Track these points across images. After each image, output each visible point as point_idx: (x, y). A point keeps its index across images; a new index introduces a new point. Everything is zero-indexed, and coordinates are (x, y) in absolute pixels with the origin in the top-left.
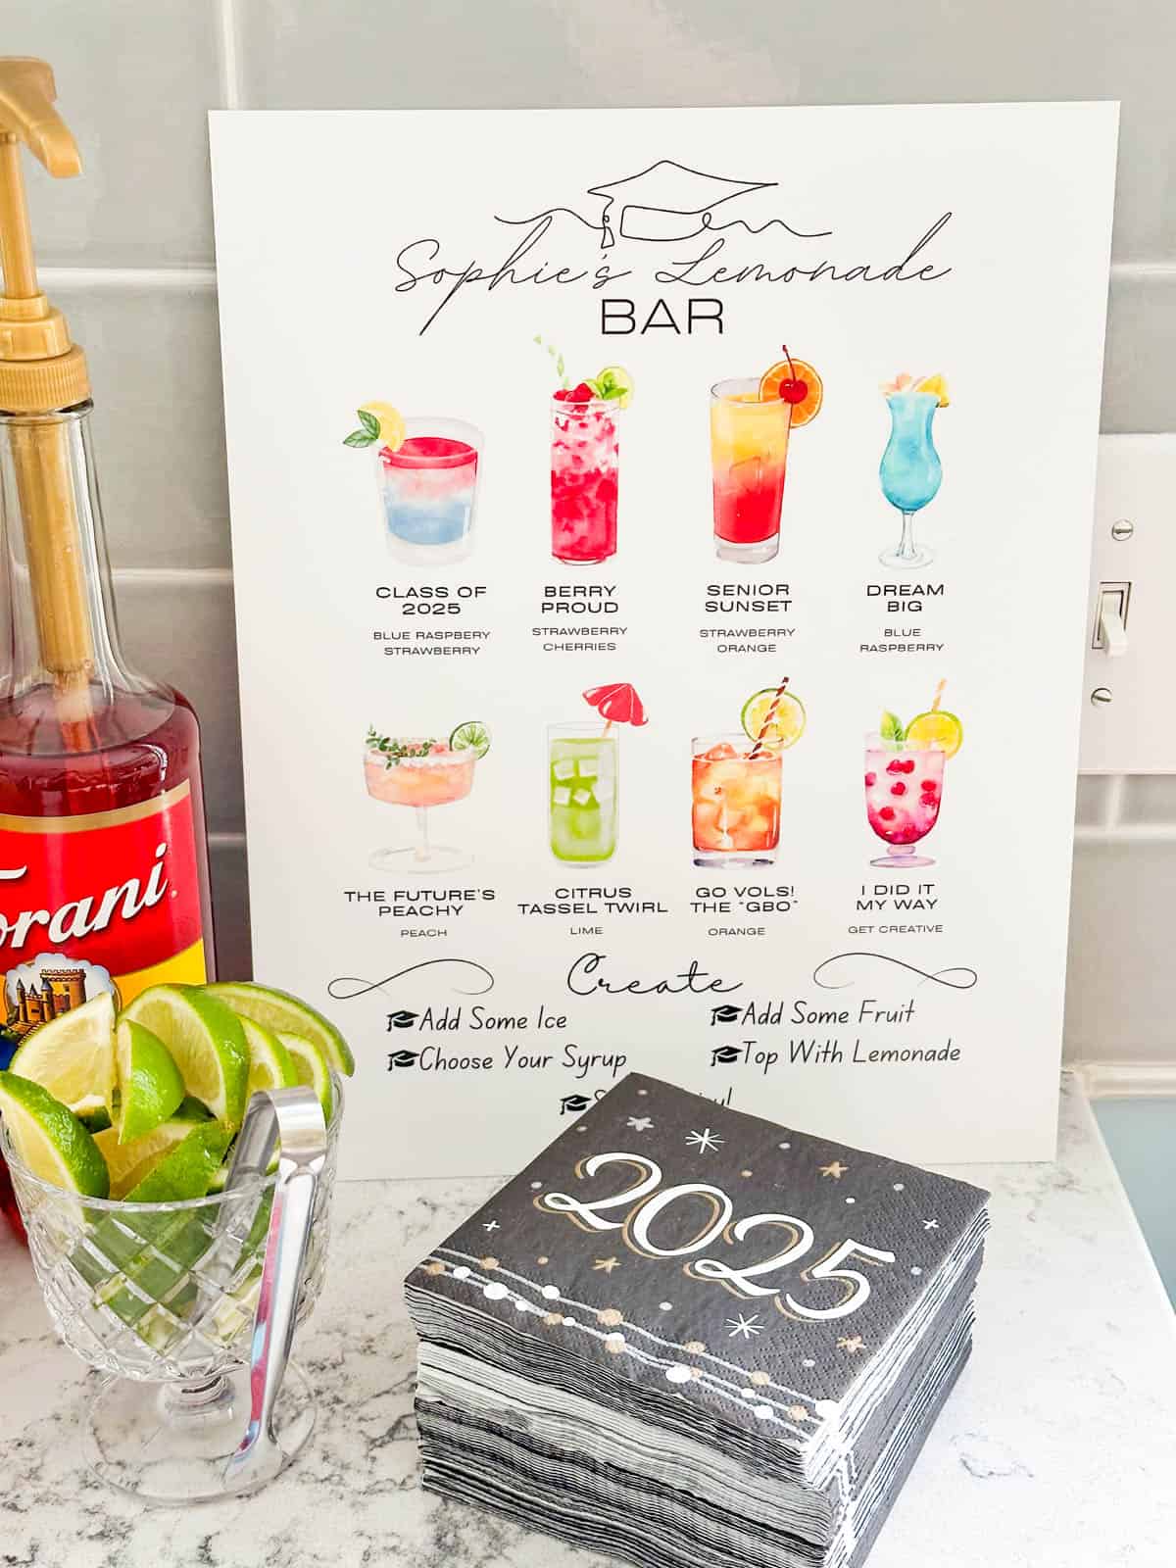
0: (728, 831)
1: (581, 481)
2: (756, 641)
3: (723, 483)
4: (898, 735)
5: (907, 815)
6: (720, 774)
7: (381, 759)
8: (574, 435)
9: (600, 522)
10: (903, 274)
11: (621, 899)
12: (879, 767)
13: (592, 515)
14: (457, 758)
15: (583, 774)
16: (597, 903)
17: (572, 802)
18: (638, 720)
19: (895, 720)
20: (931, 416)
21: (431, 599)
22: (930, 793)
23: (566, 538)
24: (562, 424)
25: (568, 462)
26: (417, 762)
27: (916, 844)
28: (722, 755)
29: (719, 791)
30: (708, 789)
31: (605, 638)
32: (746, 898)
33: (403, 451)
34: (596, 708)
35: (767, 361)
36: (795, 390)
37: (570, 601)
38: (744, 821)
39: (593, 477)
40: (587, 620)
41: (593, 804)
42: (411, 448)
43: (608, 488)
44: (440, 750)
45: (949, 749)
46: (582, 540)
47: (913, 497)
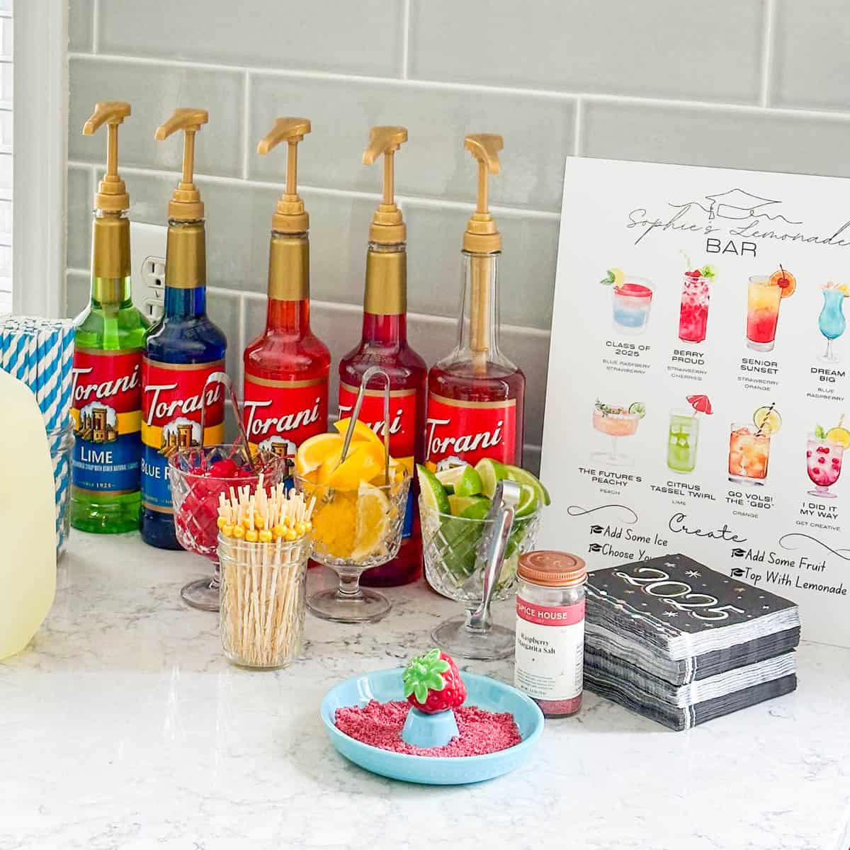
0: (745, 467)
1: (693, 308)
2: (762, 385)
3: (752, 315)
4: (822, 435)
5: (824, 471)
6: (742, 441)
7: (601, 413)
8: (691, 290)
9: (700, 326)
10: (831, 242)
11: (696, 491)
12: (813, 449)
13: (696, 323)
14: (631, 417)
15: (684, 432)
16: (685, 491)
17: (678, 444)
18: (709, 412)
19: (821, 429)
21: (627, 349)
22: (836, 464)
23: (685, 331)
24: (687, 285)
25: (689, 301)
26: (615, 416)
27: (829, 487)
28: (744, 433)
29: (741, 449)
30: (736, 447)
31: (697, 375)
32: (750, 499)
33: (623, 288)
34: (691, 404)
35: (773, 270)
36: (784, 283)
37: (684, 357)
38: (751, 464)
39: (697, 308)
40: (691, 366)
42: (627, 288)
43: (704, 313)
44: (624, 413)
45: (846, 445)
46: (691, 333)
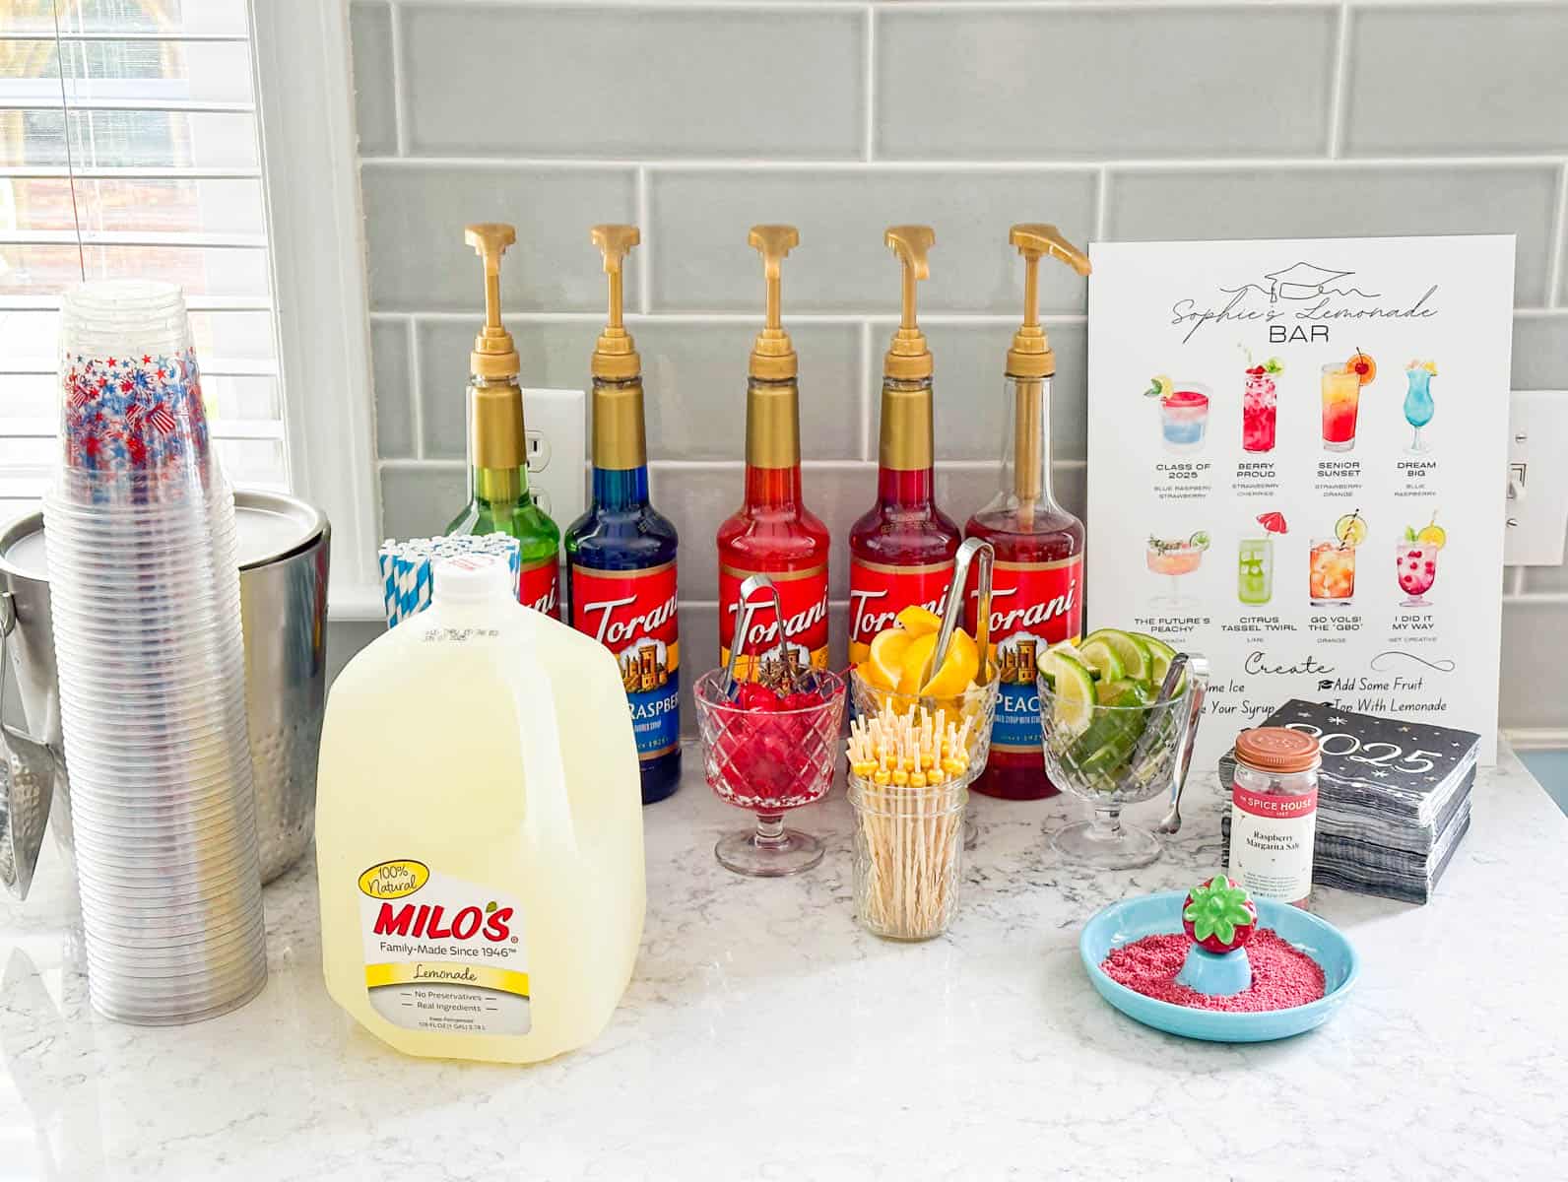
0: (1329, 588)
1: (1258, 412)
2: (1342, 491)
3: (1327, 412)
4: (1413, 538)
5: (1417, 579)
6: (1325, 558)
7: (1156, 551)
8: (1255, 390)
9: (1267, 431)
10: (1414, 314)
11: (1273, 624)
12: (1404, 554)
13: (1264, 428)
14: (1193, 550)
16: (1261, 625)
18: (1284, 530)
19: (1412, 531)
20: (1429, 379)
21: (1184, 471)
22: (1430, 568)
23: (1250, 440)
24: (1250, 385)
25: (1252, 403)
26: (1174, 552)
27: (1423, 595)
28: (1325, 548)
29: (1323, 568)
30: (1318, 567)
31: (1268, 490)
32: (1337, 623)
33: (1172, 398)
34: (1263, 525)
35: (1348, 355)
36: (1362, 368)
37: (1251, 471)
38: (1336, 583)
39: (1264, 410)
40: (1259, 480)
41: (1260, 573)
42: (1177, 397)
43: (1271, 415)
44: (1184, 546)
45: (1439, 546)
46: (1257, 442)
47: (1420, 420)
